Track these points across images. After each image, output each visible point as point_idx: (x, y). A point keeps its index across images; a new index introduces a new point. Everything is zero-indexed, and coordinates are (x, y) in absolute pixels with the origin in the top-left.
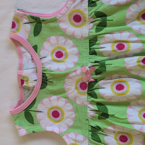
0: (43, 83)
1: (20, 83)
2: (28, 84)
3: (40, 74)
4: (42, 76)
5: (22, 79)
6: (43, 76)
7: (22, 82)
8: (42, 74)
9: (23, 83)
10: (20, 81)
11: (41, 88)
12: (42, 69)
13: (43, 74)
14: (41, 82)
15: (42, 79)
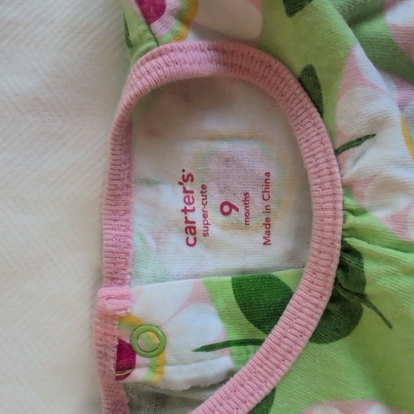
0: (335, 308)
1: (113, 362)
2: (162, 373)
3: (325, 249)
4: (337, 261)
5: (127, 341)
6: (342, 266)
7: (125, 356)
8: (338, 252)
9: (132, 366)
10: (113, 353)
11: (317, 337)
12: (345, 217)
13: (347, 250)
14: (326, 299)
15: (336, 279)
